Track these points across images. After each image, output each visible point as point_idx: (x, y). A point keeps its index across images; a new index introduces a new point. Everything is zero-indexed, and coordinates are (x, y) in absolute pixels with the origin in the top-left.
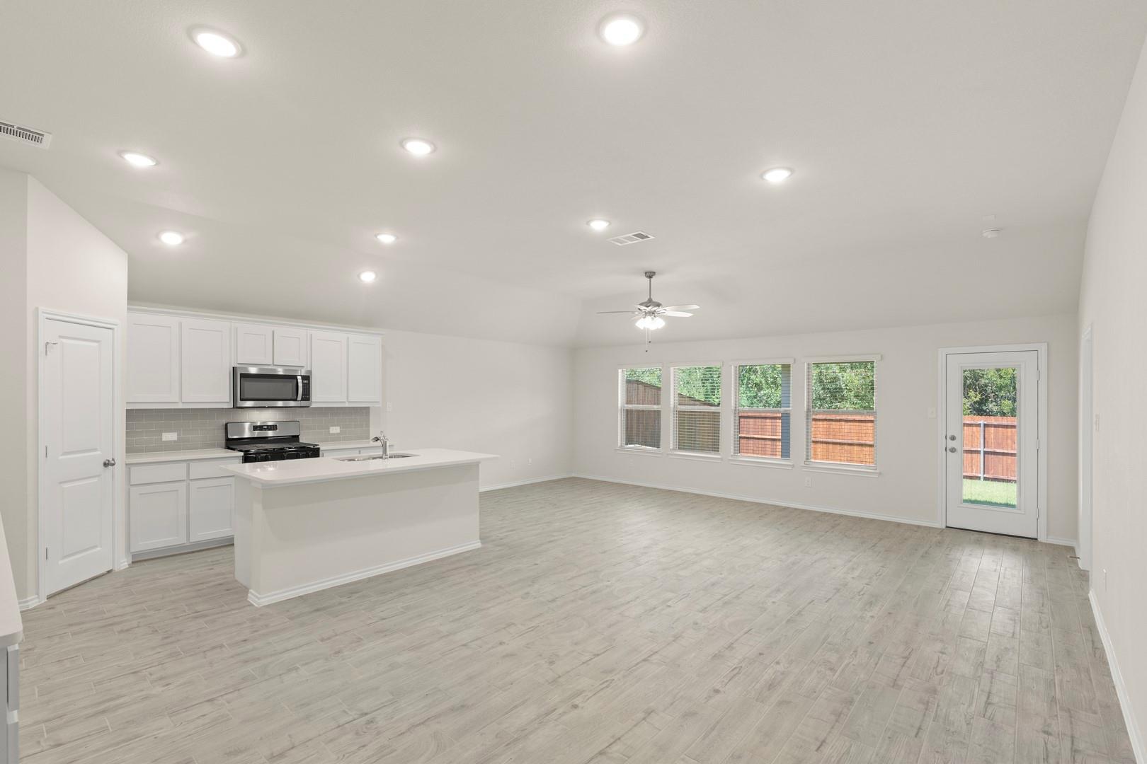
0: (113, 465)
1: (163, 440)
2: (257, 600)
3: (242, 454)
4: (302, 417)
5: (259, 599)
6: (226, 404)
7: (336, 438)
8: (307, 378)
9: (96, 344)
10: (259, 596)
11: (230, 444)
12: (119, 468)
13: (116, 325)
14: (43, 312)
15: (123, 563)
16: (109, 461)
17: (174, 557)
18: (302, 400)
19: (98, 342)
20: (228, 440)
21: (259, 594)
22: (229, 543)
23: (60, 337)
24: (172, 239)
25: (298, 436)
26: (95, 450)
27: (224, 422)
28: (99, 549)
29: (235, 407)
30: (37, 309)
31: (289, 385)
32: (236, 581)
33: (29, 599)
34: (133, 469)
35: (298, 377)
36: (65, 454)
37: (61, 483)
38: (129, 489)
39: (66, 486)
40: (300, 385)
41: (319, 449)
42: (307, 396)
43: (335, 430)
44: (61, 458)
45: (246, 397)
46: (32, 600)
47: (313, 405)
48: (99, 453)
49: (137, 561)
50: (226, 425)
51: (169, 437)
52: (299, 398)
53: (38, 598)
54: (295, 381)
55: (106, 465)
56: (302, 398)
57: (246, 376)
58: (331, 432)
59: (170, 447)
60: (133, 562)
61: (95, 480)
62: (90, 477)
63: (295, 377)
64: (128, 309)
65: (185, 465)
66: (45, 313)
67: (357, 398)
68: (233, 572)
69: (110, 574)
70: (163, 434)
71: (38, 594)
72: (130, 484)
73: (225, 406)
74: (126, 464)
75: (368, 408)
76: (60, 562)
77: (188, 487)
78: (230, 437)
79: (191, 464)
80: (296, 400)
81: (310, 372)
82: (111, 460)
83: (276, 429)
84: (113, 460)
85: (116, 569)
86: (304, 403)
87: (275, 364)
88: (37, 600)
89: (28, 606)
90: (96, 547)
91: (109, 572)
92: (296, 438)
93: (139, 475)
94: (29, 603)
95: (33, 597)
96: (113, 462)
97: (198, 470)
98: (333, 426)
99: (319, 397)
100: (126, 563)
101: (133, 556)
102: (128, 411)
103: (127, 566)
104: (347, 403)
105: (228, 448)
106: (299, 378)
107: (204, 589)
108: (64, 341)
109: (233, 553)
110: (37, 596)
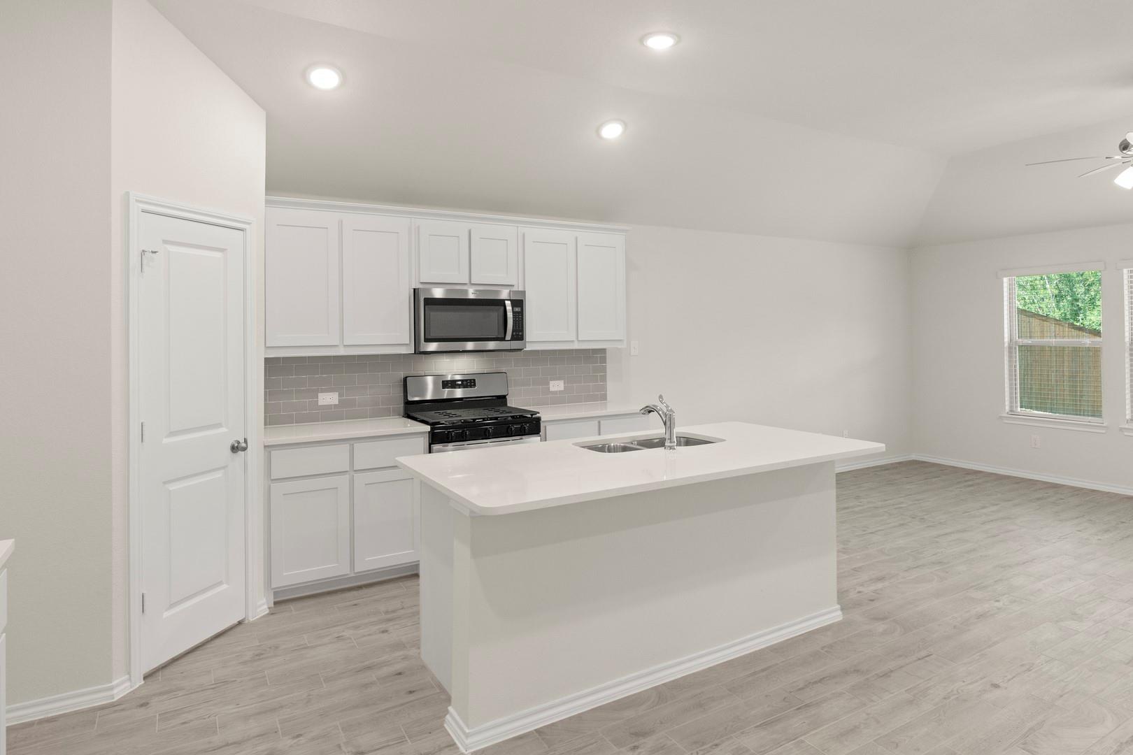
0: (244, 449)
1: (320, 404)
2: (463, 736)
3: (428, 428)
4: (509, 365)
5: (467, 736)
6: (404, 348)
7: (558, 399)
8: (518, 304)
9: (218, 255)
10: (467, 731)
11: (412, 410)
12: (254, 453)
13: (249, 224)
14: (137, 201)
15: (261, 606)
16: (239, 442)
17: (334, 598)
18: (513, 338)
19: (222, 250)
20: (408, 403)
21: (468, 726)
22: (411, 574)
23: (165, 242)
24: (325, 79)
25: (504, 397)
26: (218, 425)
27: (402, 375)
28: (225, 586)
29: (419, 352)
30: (127, 194)
31: (494, 315)
32: (424, 668)
33: (115, 683)
34: (274, 453)
35: (506, 302)
36: (172, 434)
37: (165, 483)
38: (270, 486)
39: (173, 487)
40: (510, 315)
41: (539, 419)
42: (519, 334)
43: (557, 386)
44: (166, 441)
45: (433, 335)
46: (118, 685)
47: (529, 348)
48: (224, 430)
49: (283, 601)
50: (405, 379)
51: (328, 399)
52: (508, 337)
53: (130, 679)
54: (502, 308)
55: (234, 449)
56: (512, 335)
57: (431, 302)
58: (552, 389)
59: (330, 415)
60: (275, 603)
61: (219, 475)
62: (209, 471)
63: (501, 303)
64: (267, 202)
65: (346, 447)
66: (141, 202)
67: (589, 337)
68: (416, 644)
69: (241, 626)
70: (319, 394)
71: (129, 673)
72: (271, 479)
73: (404, 351)
74: (265, 447)
75: (603, 351)
76: (166, 614)
77: (352, 482)
78: (410, 399)
79: (357, 446)
80: (503, 339)
81: (523, 293)
82: (242, 441)
83: (475, 385)
84: (246, 441)
85: (251, 619)
86: (516, 344)
87: (473, 282)
88: (128, 684)
89: (112, 697)
90: (220, 583)
91: (240, 623)
92: (502, 399)
93: (284, 463)
94: (115, 691)
95: (123, 678)
96: (244, 445)
97: (367, 455)
98: (554, 379)
99: (538, 333)
100: (266, 607)
101: (276, 593)
102: (267, 360)
103: (267, 612)
104: (576, 343)
105: (408, 416)
106: (508, 303)
107: (372, 683)
108: (173, 249)
109: (417, 593)
110: (127, 676)
